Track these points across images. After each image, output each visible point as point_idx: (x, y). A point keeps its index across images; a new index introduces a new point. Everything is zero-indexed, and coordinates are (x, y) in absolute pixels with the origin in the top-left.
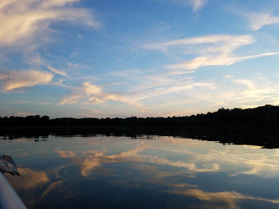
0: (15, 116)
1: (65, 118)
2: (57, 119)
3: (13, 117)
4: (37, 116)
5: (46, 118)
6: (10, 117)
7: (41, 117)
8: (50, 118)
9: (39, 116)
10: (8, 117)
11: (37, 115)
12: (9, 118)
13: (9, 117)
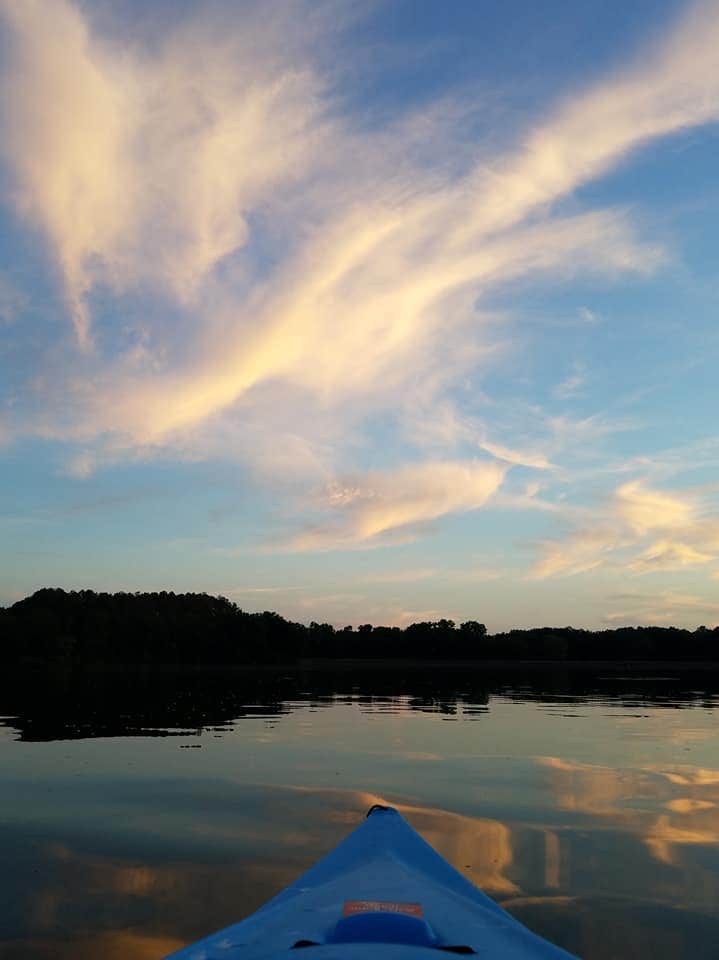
0: (375, 626)
1: (547, 631)
2: (515, 634)
3: (369, 627)
4: (445, 624)
5: (474, 630)
6: (361, 627)
7: (457, 627)
8: (491, 632)
9: (451, 623)
10: (353, 630)
11: (443, 621)
12: (358, 631)
13: (355, 629)
